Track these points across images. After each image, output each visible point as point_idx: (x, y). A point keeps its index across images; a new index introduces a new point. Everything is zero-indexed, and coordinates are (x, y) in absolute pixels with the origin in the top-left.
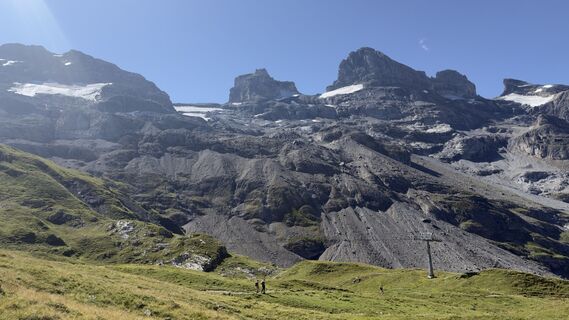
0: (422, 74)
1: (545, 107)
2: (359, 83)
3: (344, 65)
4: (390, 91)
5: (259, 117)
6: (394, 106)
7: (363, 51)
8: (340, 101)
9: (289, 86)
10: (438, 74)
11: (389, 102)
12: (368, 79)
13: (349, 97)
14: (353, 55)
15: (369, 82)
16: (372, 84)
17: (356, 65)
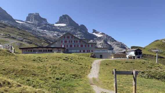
0: (78, 24)
1: (101, 37)
2: (65, 24)
3: (61, 18)
4: (73, 28)
5: (39, 28)
6: (74, 32)
7: (66, 15)
8: (61, 28)
9: (45, 20)
10: (81, 25)
11: (73, 31)
12: (67, 23)
13: (63, 27)
14: (63, 16)
15: (68, 24)
16: (68, 25)
17: (64, 19)
